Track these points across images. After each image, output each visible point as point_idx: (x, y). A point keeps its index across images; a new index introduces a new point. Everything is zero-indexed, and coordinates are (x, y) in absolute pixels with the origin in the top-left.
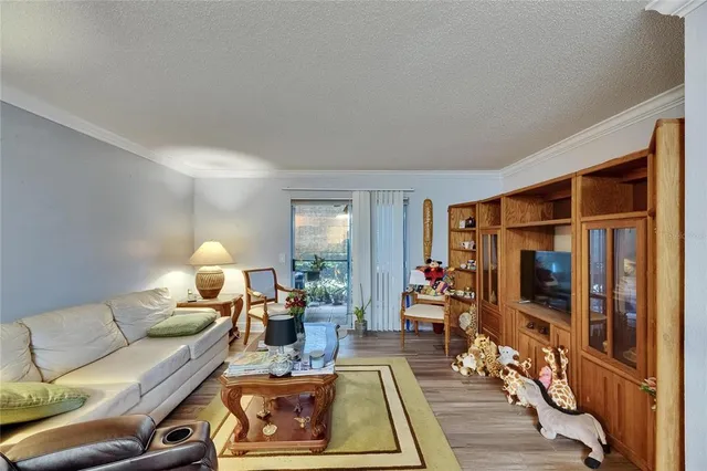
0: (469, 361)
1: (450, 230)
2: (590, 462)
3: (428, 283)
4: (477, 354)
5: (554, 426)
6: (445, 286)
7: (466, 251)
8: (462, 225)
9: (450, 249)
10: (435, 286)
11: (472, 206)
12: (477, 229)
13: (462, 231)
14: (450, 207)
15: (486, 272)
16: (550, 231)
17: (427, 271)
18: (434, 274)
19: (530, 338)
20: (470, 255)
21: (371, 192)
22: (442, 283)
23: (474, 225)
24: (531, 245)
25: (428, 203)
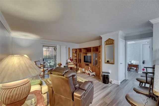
0: (79, 71)
1: (72, 53)
2: (95, 76)
3: (71, 61)
4: (80, 70)
5: (91, 74)
6: (74, 61)
7: (75, 56)
8: (74, 52)
9: (72, 56)
10: (72, 62)
11: (76, 49)
12: (77, 53)
13: (74, 53)
14: (72, 49)
15: (79, 59)
16: (86, 53)
17: (71, 59)
18: (72, 60)
19: (86, 67)
20: (75, 57)
21: (60, 45)
22: (73, 61)
23: (77, 52)
24: (85, 55)
25: (69, 48)
